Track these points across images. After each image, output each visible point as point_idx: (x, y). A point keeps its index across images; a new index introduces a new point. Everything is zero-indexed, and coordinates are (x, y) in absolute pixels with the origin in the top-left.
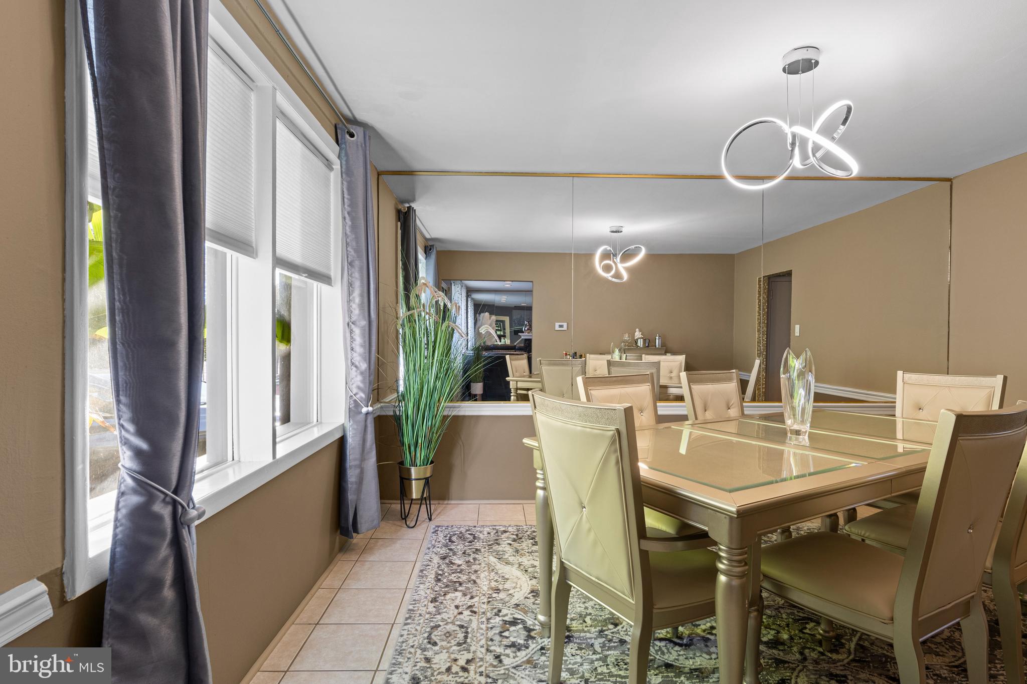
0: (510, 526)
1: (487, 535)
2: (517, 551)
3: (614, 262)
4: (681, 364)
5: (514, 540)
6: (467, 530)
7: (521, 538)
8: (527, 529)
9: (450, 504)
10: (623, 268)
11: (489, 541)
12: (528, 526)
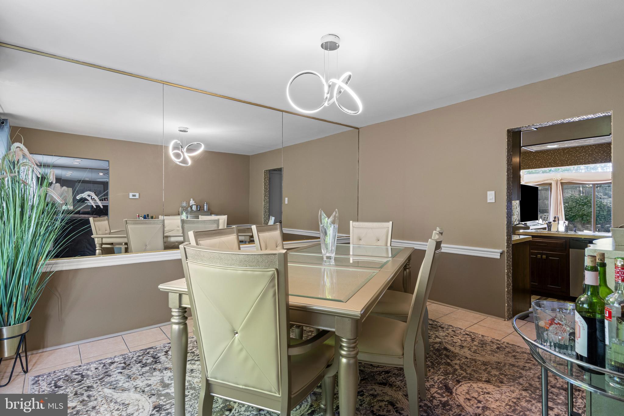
0: (115, 357)
1: (95, 371)
2: (129, 377)
3: (182, 152)
4: (225, 220)
5: (124, 368)
6: (73, 372)
7: (129, 365)
8: (132, 355)
9: (46, 351)
10: (188, 156)
11: (99, 375)
12: (132, 353)
